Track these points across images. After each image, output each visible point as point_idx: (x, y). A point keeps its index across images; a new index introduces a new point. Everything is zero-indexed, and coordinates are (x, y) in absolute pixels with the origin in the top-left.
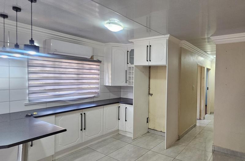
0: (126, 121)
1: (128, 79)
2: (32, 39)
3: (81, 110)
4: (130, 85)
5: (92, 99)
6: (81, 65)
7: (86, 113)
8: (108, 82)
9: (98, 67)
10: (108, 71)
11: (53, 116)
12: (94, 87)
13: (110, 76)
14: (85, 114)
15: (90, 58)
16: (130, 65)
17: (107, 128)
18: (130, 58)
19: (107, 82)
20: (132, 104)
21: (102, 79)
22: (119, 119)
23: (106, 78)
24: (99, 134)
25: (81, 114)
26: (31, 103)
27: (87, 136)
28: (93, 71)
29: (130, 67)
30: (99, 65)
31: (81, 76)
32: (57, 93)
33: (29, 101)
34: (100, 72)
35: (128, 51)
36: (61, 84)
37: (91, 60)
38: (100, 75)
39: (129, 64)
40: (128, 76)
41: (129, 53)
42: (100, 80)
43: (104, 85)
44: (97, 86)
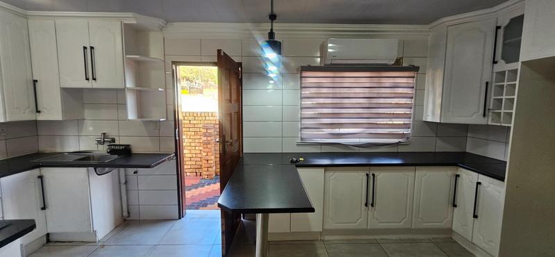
0: (475, 216)
1: (491, 105)
2: (272, 30)
3: (368, 167)
4: (499, 122)
5: (394, 147)
6: (376, 80)
7: (376, 174)
8: (432, 114)
9: (410, 80)
10: (434, 89)
11: (322, 170)
12: (399, 124)
13: (439, 101)
14: (373, 175)
15: (393, 62)
16: (502, 66)
17: (420, 216)
18: (504, 44)
19: (430, 113)
20: (502, 179)
21: (418, 105)
22: (455, 206)
23: (427, 104)
24: (402, 224)
25: (367, 175)
26: (303, 143)
27: (377, 219)
28: (400, 90)
29: (503, 73)
30: (413, 77)
31: (375, 101)
32: (337, 131)
33: (302, 139)
34: (414, 92)
35: (498, 28)
36: (341, 116)
37: (397, 66)
38: (415, 99)
39: (501, 62)
40: (493, 98)
41: (501, 32)
42: (414, 109)
43: (424, 120)
44: (407, 121)
